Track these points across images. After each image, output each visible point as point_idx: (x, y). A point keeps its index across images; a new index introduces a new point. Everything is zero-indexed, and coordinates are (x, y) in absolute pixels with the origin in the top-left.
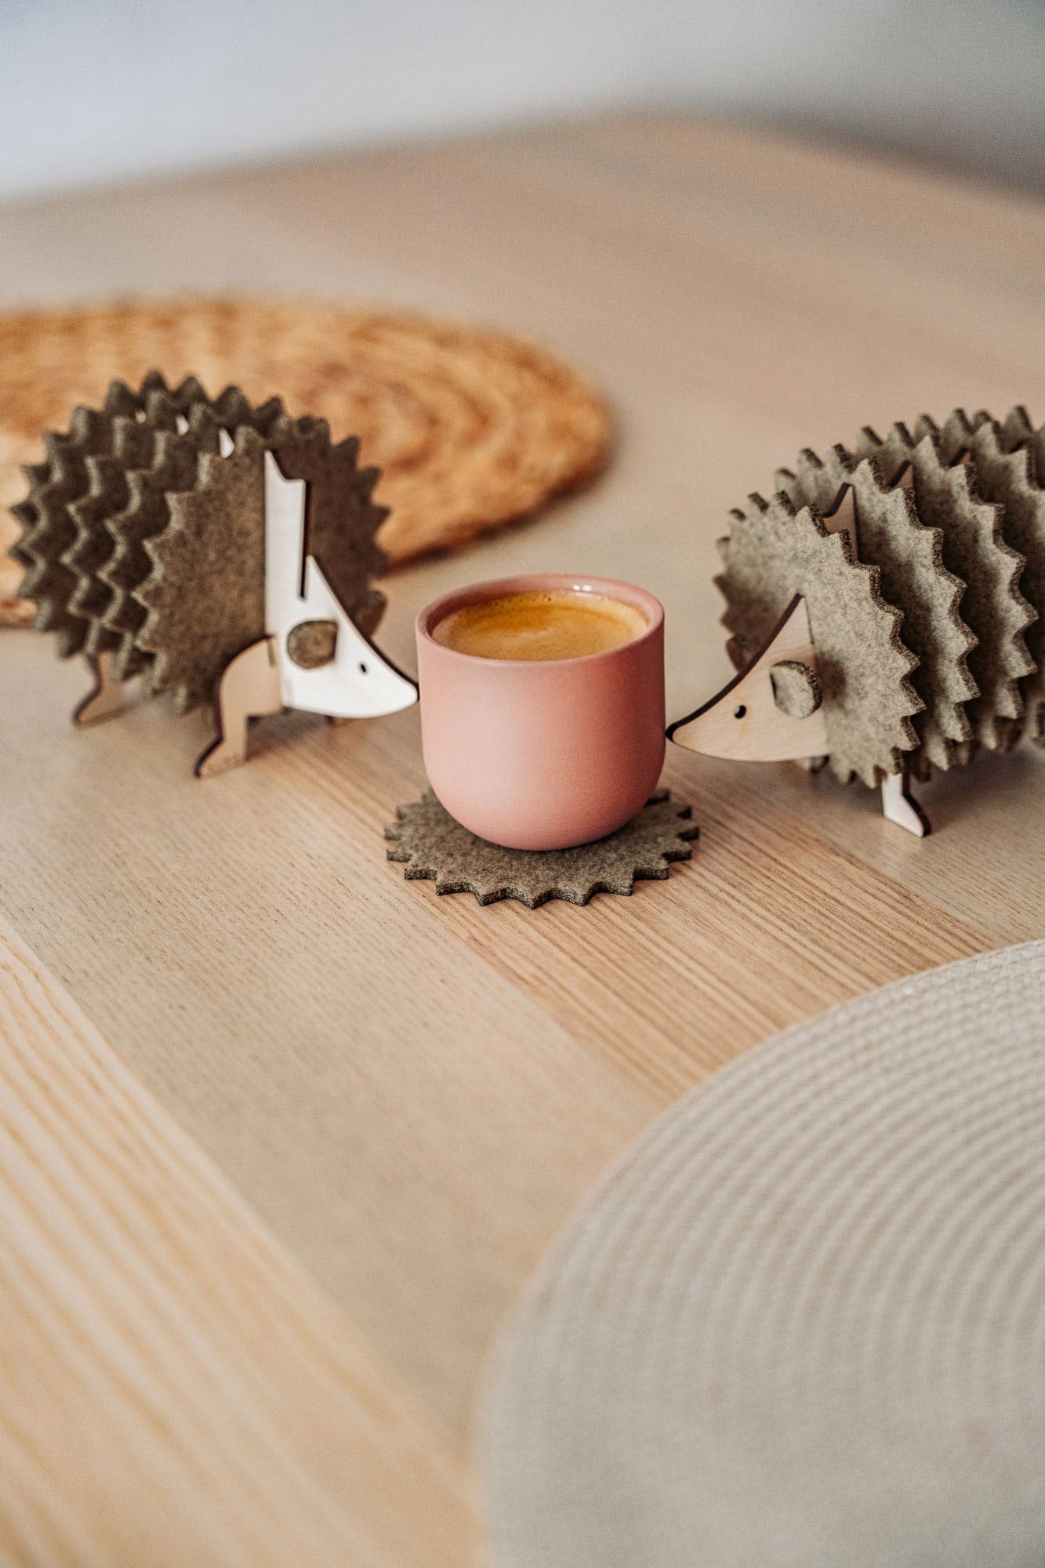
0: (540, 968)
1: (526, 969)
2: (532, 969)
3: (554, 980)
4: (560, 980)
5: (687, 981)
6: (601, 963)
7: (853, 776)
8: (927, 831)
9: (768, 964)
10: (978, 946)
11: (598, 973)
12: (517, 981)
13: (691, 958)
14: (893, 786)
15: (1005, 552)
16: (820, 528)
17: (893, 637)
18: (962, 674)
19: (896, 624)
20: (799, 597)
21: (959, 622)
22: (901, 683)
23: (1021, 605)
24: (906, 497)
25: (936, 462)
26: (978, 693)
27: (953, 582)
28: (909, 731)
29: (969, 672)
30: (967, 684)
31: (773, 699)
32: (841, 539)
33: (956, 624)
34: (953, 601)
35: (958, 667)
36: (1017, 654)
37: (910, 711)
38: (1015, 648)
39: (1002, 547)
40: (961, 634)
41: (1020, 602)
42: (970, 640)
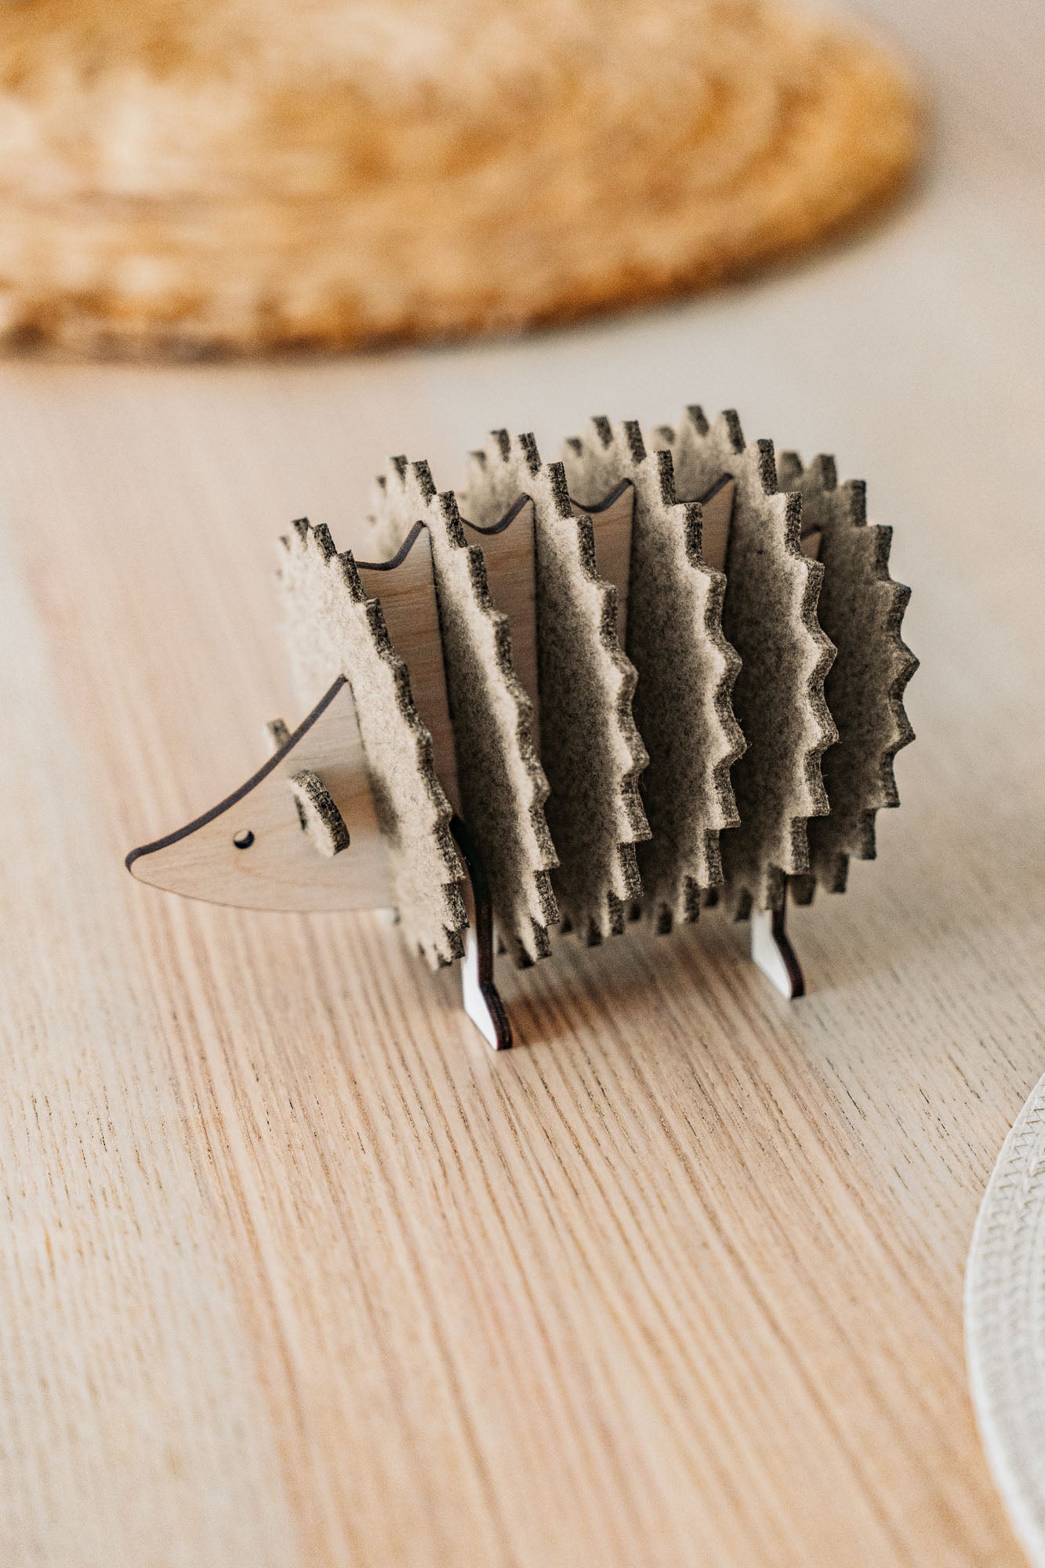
7: (421, 951)
15: (615, 659)
16: (354, 589)
17: (423, 768)
18: (538, 832)
19: (421, 748)
20: (342, 680)
21: (527, 756)
22: (436, 835)
23: (629, 739)
24: (473, 561)
25: (553, 504)
26: (556, 860)
27: (516, 697)
28: (455, 903)
29: (547, 828)
30: (541, 847)
31: (299, 824)
32: (369, 613)
33: (523, 759)
34: (519, 726)
35: (533, 820)
36: (624, 808)
37: (446, 879)
38: (623, 799)
39: (613, 650)
40: (529, 775)
41: (629, 735)
42: (539, 781)
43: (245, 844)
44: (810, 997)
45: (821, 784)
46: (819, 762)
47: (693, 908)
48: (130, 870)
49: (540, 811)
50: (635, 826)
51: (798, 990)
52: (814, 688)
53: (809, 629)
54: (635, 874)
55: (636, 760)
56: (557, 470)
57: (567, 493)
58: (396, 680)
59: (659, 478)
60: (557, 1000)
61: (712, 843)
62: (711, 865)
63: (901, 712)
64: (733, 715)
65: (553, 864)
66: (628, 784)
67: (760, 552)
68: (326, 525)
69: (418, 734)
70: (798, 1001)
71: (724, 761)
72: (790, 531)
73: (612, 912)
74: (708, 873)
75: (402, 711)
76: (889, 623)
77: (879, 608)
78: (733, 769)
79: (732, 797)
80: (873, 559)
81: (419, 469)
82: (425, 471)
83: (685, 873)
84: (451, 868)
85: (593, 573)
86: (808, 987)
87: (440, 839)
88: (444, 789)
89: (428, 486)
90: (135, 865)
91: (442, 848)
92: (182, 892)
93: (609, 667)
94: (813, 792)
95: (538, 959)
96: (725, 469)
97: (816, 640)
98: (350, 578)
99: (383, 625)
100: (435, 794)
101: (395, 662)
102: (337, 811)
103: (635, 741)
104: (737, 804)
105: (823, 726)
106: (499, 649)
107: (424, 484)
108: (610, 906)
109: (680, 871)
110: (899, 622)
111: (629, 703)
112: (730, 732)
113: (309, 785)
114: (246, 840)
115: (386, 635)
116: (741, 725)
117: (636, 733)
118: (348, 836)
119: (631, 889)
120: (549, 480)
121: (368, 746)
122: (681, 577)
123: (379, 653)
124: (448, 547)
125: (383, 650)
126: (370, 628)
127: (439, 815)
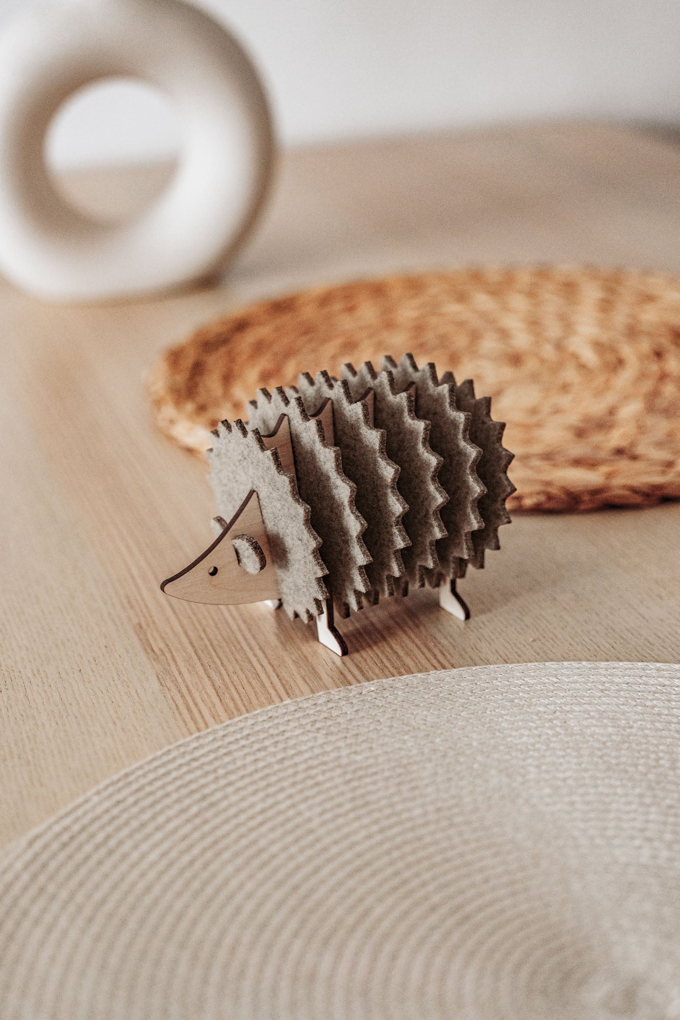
0: (167, 645)
1: (158, 645)
2: (162, 645)
3: (171, 653)
4: (175, 654)
5: (250, 662)
6: (206, 646)
7: (296, 615)
8: (345, 652)
9: (305, 657)
10: (446, 664)
11: (200, 652)
12: (150, 651)
13: (261, 648)
14: (322, 623)
15: (387, 463)
16: (261, 446)
17: (306, 523)
18: (361, 547)
19: (306, 513)
20: (252, 492)
21: (354, 512)
22: (313, 555)
23: (398, 500)
24: (318, 425)
25: (345, 399)
26: (371, 559)
27: (348, 484)
28: (322, 587)
29: (364, 544)
30: (364, 554)
31: (237, 561)
32: (273, 454)
33: (352, 513)
34: (350, 497)
35: (358, 542)
36: (397, 533)
37: (320, 574)
38: (396, 529)
39: (385, 460)
40: (357, 520)
41: (398, 498)
42: (362, 522)
43: (214, 572)
44: (471, 620)
45: (479, 514)
46: (476, 505)
47: (422, 581)
48: (164, 591)
49: (360, 537)
50: (404, 540)
51: (468, 616)
52: (472, 470)
53: (468, 444)
54: (401, 564)
55: (404, 508)
56: (345, 383)
57: (350, 393)
58: (290, 484)
59: (388, 383)
60: (360, 634)
61: (432, 547)
62: (433, 558)
63: (507, 479)
64: (440, 485)
65: (370, 561)
66: (398, 522)
67: (435, 414)
68: (240, 420)
69: (303, 507)
70: (468, 621)
71: (438, 507)
72: (451, 401)
73: (388, 585)
74: (432, 561)
75: (293, 498)
76: (497, 439)
77: (491, 433)
78: (441, 511)
79: (442, 524)
80: (485, 413)
81: (279, 390)
82: (281, 391)
83: (419, 563)
84: (322, 569)
85: (370, 426)
86: (472, 614)
87: (315, 556)
88: (316, 532)
89: (284, 397)
90: (166, 588)
91: (316, 560)
92: (187, 599)
93: (385, 468)
94: (476, 518)
95: (358, 611)
96: (410, 379)
97: (472, 447)
98: (259, 441)
99: (279, 460)
100: (312, 534)
101: (289, 475)
102: (262, 550)
103: (401, 500)
104: (445, 527)
105: (480, 487)
106: (336, 463)
107: (282, 397)
108: (388, 582)
109: (415, 564)
110: (501, 439)
111: (395, 483)
112: (440, 492)
113: (247, 539)
114: (214, 571)
115: (281, 464)
116: (444, 489)
117: (400, 497)
118: (266, 561)
119: (401, 571)
120: (342, 388)
121: (267, 521)
122: (407, 425)
123: (279, 472)
124: (301, 422)
125: (280, 471)
126: (274, 461)
127: (317, 544)
